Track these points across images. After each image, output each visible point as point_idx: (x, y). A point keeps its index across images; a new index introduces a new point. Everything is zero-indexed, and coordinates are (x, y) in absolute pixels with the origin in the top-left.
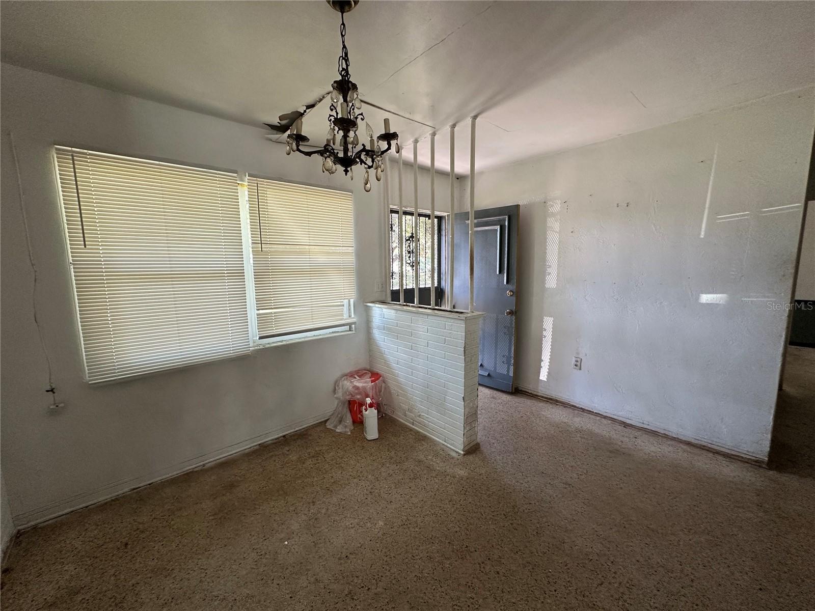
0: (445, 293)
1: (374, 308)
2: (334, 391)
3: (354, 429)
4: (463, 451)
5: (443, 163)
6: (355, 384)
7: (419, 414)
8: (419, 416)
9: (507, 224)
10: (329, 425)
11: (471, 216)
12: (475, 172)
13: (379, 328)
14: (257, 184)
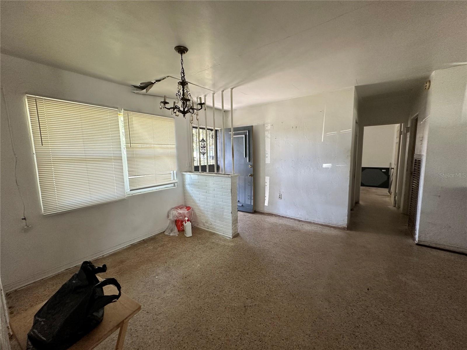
0: (220, 167)
1: (186, 175)
2: (168, 216)
3: (179, 234)
4: (232, 236)
5: (218, 105)
6: (179, 212)
7: (211, 223)
8: (211, 224)
9: (248, 134)
10: (166, 233)
11: (232, 130)
12: (233, 109)
13: (189, 184)
14: (128, 114)
